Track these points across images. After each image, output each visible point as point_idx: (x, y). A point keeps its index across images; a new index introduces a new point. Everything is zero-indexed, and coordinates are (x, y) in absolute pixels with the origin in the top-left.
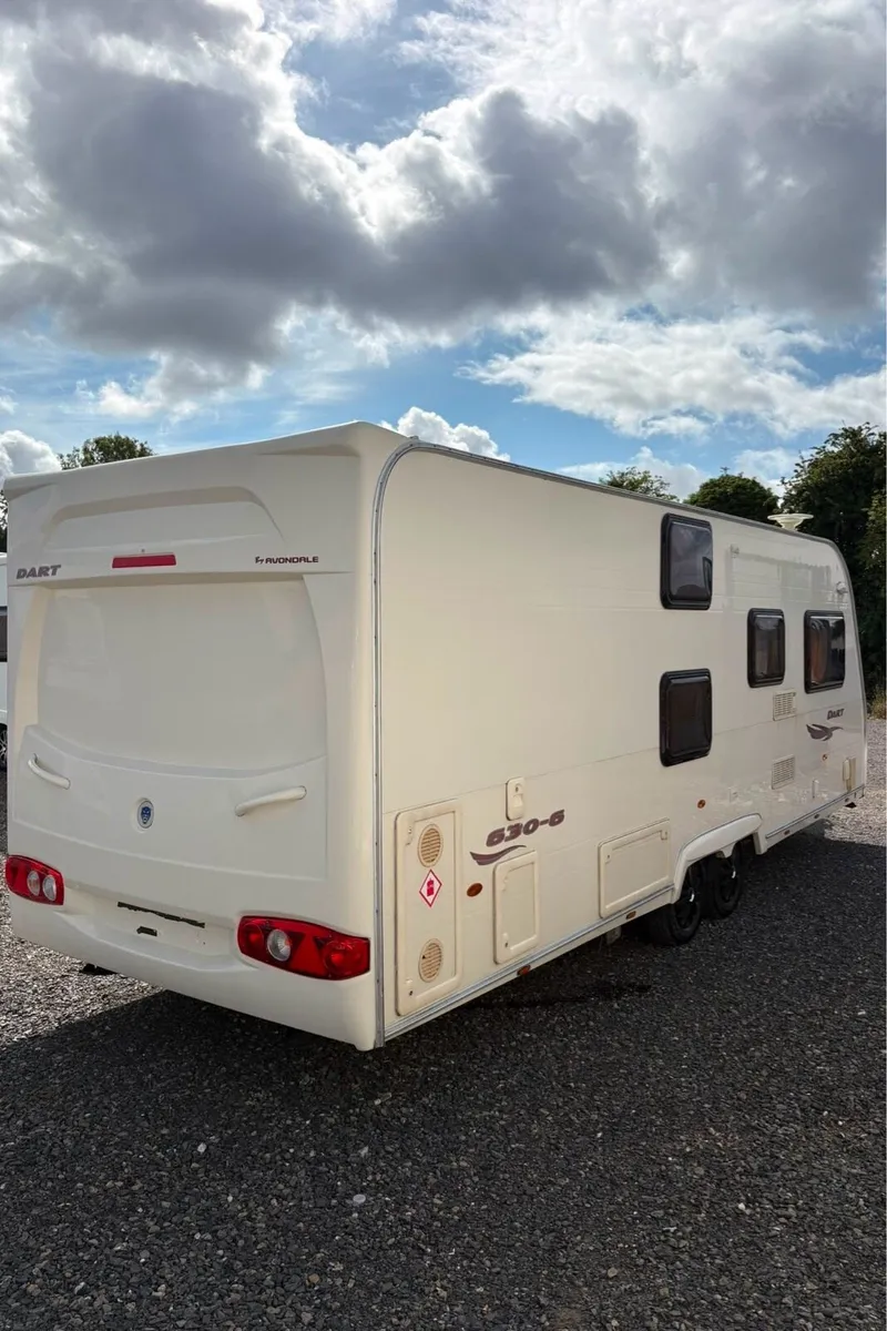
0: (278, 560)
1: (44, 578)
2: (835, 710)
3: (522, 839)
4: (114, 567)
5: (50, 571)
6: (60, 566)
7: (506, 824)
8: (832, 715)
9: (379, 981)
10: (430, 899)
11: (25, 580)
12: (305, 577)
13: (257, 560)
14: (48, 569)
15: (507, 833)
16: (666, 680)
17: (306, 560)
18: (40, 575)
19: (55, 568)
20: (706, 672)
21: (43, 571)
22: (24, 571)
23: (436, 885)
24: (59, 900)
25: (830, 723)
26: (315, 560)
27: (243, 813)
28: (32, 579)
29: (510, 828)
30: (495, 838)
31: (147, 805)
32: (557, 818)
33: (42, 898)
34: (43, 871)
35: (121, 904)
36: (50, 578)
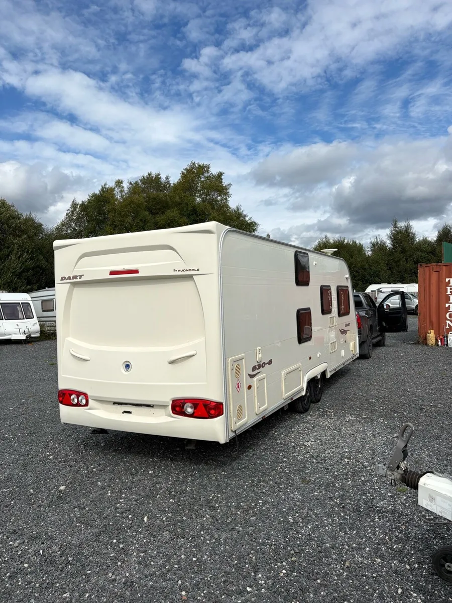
0: (183, 270)
1: (75, 280)
2: (347, 323)
3: (261, 369)
4: (110, 275)
5: (78, 277)
6: (83, 275)
7: (257, 364)
8: (347, 325)
9: (227, 418)
10: (238, 389)
11: (65, 281)
12: (194, 276)
13: (174, 270)
14: (77, 276)
15: (257, 367)
16: (298, 311)
17: (194, 270)
18: (73, 279)
19: (81, 276)
20: (309, 309)
21: (75, 277)
22: (65, 278)
23: (240, 385)
24: (87, 404)
25: (346, 329)
26: (198, 270)
27: (172, 362)
28: (68, 281)
29: (258, 365)
30: (254, 369)
31: (128, 363)
32: (270, 362)
33: (78, 405)
34: (79, 394)
35: (114, 403)
36: (78, 280)
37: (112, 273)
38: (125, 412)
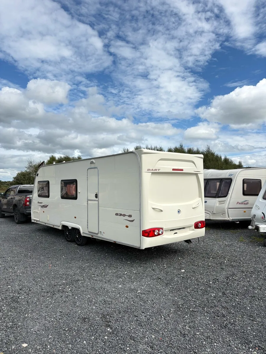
0: (196, 171)
5: (158, 170)
12: (198, 174)
19: (159, 170)
24: (162, 233)
27: (194, 208)
28: (151, 171)
31: (179, 210)
33: (159, 234)
34: (159, 229)
35: (171, 230)
36: (158, 171)
37: (173, 170)
38: (175, 233)
